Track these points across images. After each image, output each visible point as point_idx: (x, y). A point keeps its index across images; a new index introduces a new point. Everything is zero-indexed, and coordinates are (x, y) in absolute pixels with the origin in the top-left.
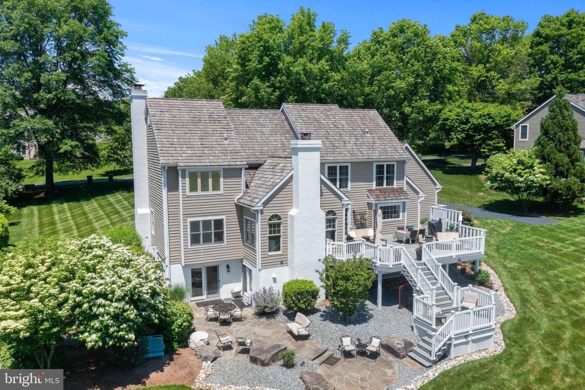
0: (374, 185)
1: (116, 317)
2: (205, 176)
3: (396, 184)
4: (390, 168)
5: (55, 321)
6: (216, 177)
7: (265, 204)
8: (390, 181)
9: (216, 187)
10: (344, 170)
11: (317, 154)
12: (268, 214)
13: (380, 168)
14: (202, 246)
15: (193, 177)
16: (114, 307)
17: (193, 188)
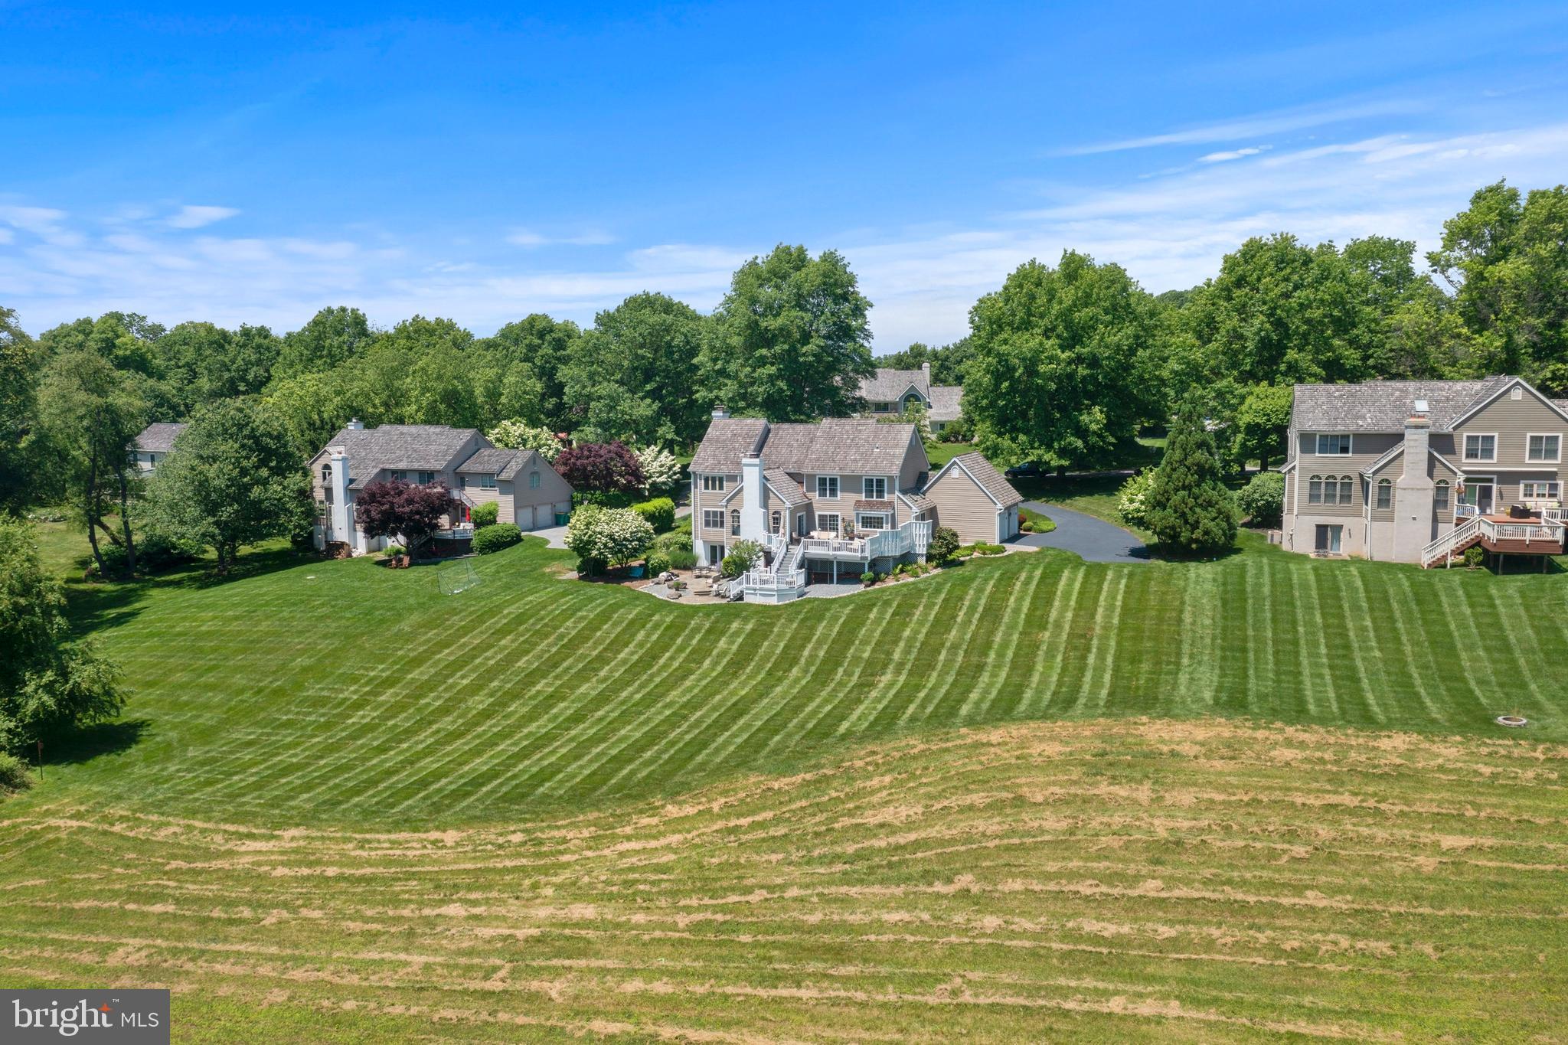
0: (863, 497)
1: (605, 545)
2: (714, 479)
3: (887, 497)
4: (880, 482)
5: (581, 541)
6: (721, 480)
7: (728, 501)
8: (880, 494)
9: (721, 488)
10: (833, 481)
11: (757, 469)
12: (731, 508)
13: (869, 482)
14: (711, 529)
15: (706, 480)
16: (604, 540)
17: (707, 487)
